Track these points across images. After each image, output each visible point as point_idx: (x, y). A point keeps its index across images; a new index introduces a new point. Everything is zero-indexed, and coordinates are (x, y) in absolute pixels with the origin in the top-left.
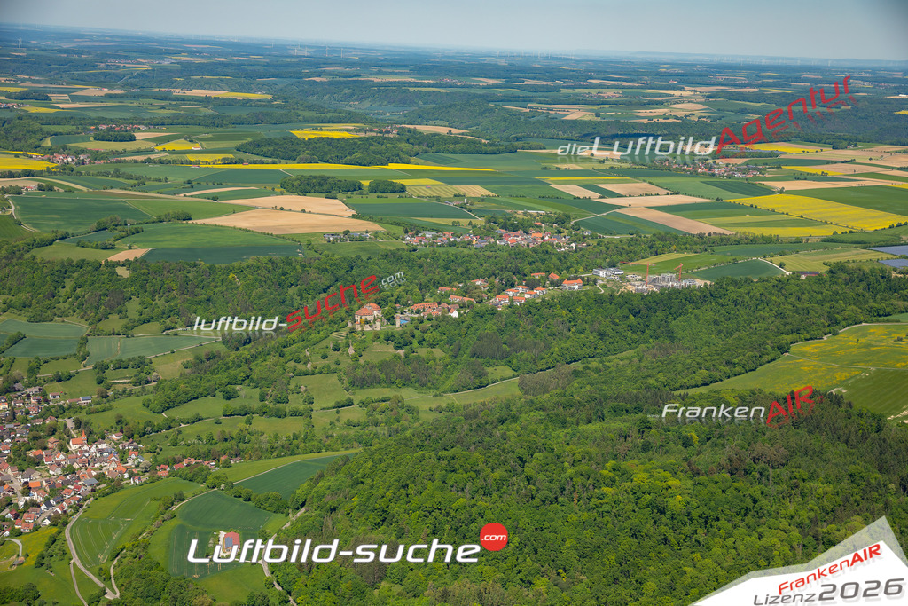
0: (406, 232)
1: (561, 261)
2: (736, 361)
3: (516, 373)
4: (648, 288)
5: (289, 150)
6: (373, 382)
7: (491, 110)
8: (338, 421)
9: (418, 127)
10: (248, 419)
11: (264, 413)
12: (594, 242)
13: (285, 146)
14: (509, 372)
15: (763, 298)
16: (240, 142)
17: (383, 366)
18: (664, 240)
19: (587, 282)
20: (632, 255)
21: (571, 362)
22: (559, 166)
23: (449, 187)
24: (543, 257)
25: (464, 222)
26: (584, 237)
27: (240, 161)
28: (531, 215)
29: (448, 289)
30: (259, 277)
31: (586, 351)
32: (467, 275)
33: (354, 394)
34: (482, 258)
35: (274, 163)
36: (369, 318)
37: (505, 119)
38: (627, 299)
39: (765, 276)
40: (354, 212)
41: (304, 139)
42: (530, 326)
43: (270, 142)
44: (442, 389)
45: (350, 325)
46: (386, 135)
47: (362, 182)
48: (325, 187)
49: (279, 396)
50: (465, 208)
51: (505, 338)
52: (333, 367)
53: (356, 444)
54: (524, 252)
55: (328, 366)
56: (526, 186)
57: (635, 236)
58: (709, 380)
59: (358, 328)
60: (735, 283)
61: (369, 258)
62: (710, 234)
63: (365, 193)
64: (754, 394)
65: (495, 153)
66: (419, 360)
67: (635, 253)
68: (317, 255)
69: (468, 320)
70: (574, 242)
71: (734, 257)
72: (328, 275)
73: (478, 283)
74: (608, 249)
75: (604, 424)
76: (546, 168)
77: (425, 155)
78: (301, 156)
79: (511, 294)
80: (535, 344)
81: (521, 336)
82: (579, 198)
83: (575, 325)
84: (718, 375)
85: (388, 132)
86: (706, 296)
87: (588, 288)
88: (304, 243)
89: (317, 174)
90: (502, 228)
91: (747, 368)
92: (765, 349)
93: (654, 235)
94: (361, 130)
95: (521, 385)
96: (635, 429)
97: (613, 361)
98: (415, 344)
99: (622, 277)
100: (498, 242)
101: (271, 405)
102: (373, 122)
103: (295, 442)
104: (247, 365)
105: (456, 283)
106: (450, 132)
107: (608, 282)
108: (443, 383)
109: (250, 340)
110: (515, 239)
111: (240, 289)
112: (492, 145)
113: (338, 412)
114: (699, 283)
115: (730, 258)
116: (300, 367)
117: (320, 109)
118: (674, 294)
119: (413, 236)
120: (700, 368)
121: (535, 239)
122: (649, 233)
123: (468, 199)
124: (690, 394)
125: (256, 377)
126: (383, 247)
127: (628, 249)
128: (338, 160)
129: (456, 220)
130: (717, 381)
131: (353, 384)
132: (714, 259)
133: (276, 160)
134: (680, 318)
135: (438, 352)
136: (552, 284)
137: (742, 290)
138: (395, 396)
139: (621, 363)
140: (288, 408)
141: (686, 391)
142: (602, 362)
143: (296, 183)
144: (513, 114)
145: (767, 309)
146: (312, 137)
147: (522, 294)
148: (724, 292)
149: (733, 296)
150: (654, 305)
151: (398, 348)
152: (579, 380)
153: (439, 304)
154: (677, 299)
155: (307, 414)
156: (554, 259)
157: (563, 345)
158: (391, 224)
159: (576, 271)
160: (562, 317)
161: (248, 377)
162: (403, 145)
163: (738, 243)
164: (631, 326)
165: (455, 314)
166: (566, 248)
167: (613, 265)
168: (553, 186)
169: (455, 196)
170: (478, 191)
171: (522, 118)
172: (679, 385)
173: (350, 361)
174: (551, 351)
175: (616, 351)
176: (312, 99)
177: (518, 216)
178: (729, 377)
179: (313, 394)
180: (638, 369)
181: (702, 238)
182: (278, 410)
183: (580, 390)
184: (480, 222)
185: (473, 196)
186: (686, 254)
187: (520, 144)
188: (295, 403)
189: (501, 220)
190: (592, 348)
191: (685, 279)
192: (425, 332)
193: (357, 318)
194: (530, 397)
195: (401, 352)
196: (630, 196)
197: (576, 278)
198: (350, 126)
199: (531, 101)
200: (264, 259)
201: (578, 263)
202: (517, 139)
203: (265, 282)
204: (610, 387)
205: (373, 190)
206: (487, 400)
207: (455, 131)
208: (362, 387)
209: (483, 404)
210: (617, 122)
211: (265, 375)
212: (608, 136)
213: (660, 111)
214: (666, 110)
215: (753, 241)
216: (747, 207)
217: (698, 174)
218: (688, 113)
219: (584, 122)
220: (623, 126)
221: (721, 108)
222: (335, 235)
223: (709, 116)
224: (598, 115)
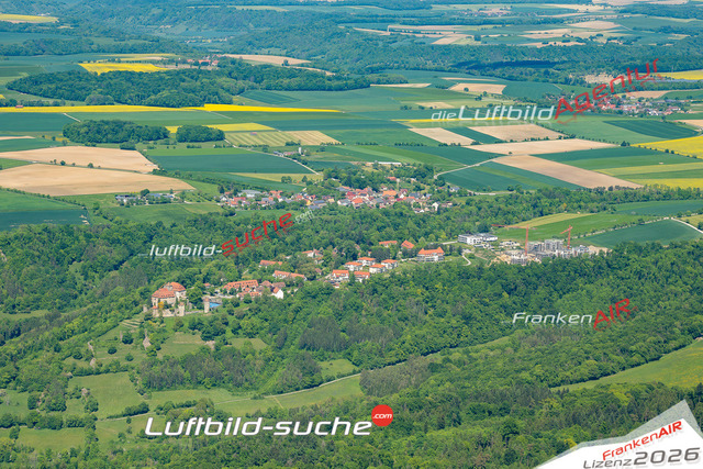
0: (222, 191)
1: (419, 225)
2: (634, 348)
3: (357, 369)
4: (529, 257)
5: (77, 88)
6: (174, 382)
7: (341, 34)
8: (129, 432)
9: (245, 57)
10: (14, 431)
11: (34, 423)
12: (463, 201)
13: (71, 83)
14: (349, 367)
15: (675, 268)
16: (11, 78)
17: (187, 361)
18: (549, 197)
19: (449, 252)
20: (510, 216)
21: (428, 353)
22: (423, 104)
23: (280, 133)
24: (395, 222)
25: (297, 177)
26: (450, 195)
27: (13, 103)
28: (383, 167)
29: (272, 263)
30: (31, 251)
31: (447, 339)
32: (298, 245)
33: (149, 398)
34: (318, 223)
35: (56, 105)
36: (170, 301)
37: (358, 46)
38: (499, 272)
39: (677, 241)
40: (156, 167)
41: (96, 74)
42: (376, 309)
43: (51, 78)
44: (262, 390)
45: (145, 310)
46: (202, 68)
47: (169, 128)
48: (121, 135)
49: (53, 401)
50: (298, 160)
51: (344, 323)
52: (124, 363)
53: (150, 461)
54: (371, 215)
55: (117, 363)
56: (379, 130)
57: (515, 192)
58: (597, 372)
59: (156, 314)
60: (639, 250)
61: (174, 225)
62: (611, 189)
63: (172, 142)
64: (652, 388)
65: (341, 89)
66: (233, 353)
67: (513, 214)
68: (106, 222)
69: (297, 302)
70: (437, 201)
71: (639, 217)
72: (120, 248)
73: (311, 255)
74: (480, 209)
75: (459, 430)
76: (406, 108)
77: (252, 93)
78: (92, 96)
79: (352, 268)
80: (382, 331)
81: (364, 321)
82: (446, 145)
83: (433, 307)
84: (609, 366)
85: (205, 64)
86: (601, 267)
87: (450, 259)
88: (90, 207)
89: (110, 119)
90: (345, 184)
91: (648, 358)
92: (672, 332)
93: (540, 191)
94: (171, 61)
95: (364, 384)
96: (499, 435)
97: (480, 351)
98: (229, 334)
99: (494, 244)
100: (339, 202)
101: (43, 414)
102: (186, 51)
103: (73, 459)
104: (12, 364)
105: (282, 256)
106: (286, 63)
107: (476, 251)
108: (265, 382)
109: (19, 331)
110: (362, 199)
111: (6, 267)
112: (338, 78)
113: (129, 421)
114: (593, 250)
115: (635, 219)
116: (81, 364)
117: (120, 36)
118: (561, 265)
119: (230, 196)
120: (587, 358)
121: (387, 198)
122: (533, 188)
123: (304, 148)
124: (571, 391)
125: (23, 379)
126: (192, 211)
127: (506, 209)
128: (139, 100)
129: (286, 175)
130: (609, 374)
131: (149, 385)
132: (615, 219)
133: (59, 101)
134: (567, 296)
135: (258, 344)
136: (406, 254)
137: (648, 259)
138: (202, 400)
139: (492, 353)
140: (65, 417)
141: (566, 387)
142: (467, 352)
143: (82, 131)
144: (368, 39)
145: (680, 282)
146: (107, 71)
147: (366, 268)
148: (624, 261)
149: (636, 266)
150: (534, 279)
151: (206, 338)
152: (437, 375)
153: (260, 281)
154: (563, 271)
155: (90, 424)
156: (411, 224)
157: (417, 332)
158: (203, 181)
159: (437, 238)
160: (417, 296)
161: (14, 378)
162: (224, 81)
163: (647, 199)
164: (504, 307)
165: (280, 295)
166: (426, 209)
167: (484, 229)
168: (414, 130)
169: (287, 144)
170: (317, 138)
171: (381, 44)
172: (559, 379)
173: (145, 356)
174: (401, 339)
175: (485, 339)
176: (111, 23)
177: (366, 169)
178: (624, 369)
179: (98, 398)
180: (512, 360)
181: (601, 193)
182: (52, 419)
183: (436, 388)
184: (317, 177)
185: (311, 144)
186: (579, 215)
187: (374, 77)
188: (76, 410)
189: (344, 175)
190: (455, 336)
191: (576, 246)
192: (241, 317)
193: (155, 301)
194: (373, 398)
195: (211, 344)
196: (512, 141)
197: (435, 247)
198: (157, 57)
199: (393, 22)
200: (37, 228)
201: (441, 227)
202: (373, 71)
203: (39, 257)
204: (475, 384)
205: (182, 138)
206: (319, 403)
207: (292, 61)
208: (160, 389)
209: (315, 408)
210: (502, 47)
211: (36, 376)
212: (490, 65)
213: (558, 32)
214: (565, 30)
215: (667, 196)
216: (660, 153)
217: (600, 112)
218: (594, 34)
219: (461, 47)
220: (509, 52)
221: (638, 26)
222: (131, 195)
223: (622, 38)
224: (477, 39)
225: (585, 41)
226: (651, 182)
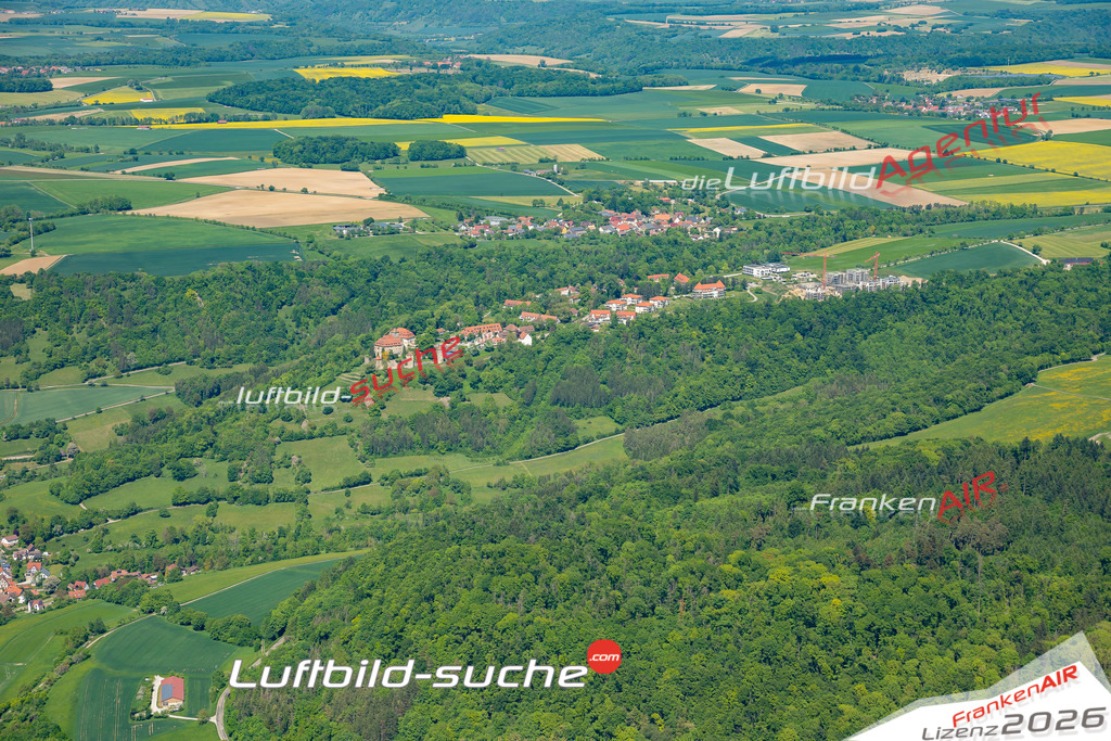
0: (461, 218)
1: (697, 255)
2: (949, 397)
3: (620, 427)
4: (827, 291)
5: (289, 97)
6: (402, 447)
7: (610, 28)
8: (348, 507)
9: (493, 57)
10: (211, 508)
11: (235, 498)
12: (750, 225)
13: (283, 92)
14: (610, 425)
15: (1004, 301)
16: (213, 89)
17: (417, 422)
18: (852, 218)
19: (732, 286)
20: (807, 242)
21: (705, 408)
22: (706, 110)
23: (532, 147)
24: (670, 252)
25: (551, 200)
26: (735, 218)
27: (214, 118)
28: (655, 187)
29: (519, 303)
30: (233, 294)
31: (728, 390)
32: (551, 281)
33: (372, 466)
34: (576, 254)
35: (266, 119)
36: (396, 350)
37: (630, 41)
38: (791, 309)
39: (1007, 268)
40: (382, 191)
41: (314, 81)
42: (643, 355)
43: (260, 87)
44: (507, 455)
45: (367, 361)
46: (442, 72)
47: (399, 144)
48: (341, 154)
49: (258, 471)
50: (554, 179)
51: (605, 374)
52: (342, 425)
53: (372, 540)
54: (640, 243)
55: (334, 425)
56: (652, 142)
57: (813, 213)
58: (906, 427)
59: (380, 366)
60: (960, 280)
61: (403, 260)
62: (929, 207)
63: (402, 160)
64: (968, 445)
65: (607, 94)
66: (472, 411)
67: (810, 239)
68: (322, 258)
69: (548, 349)
70: (719, 225)
71: (962, 241)
72: (339, 288)
73: (565, 292)
74: (770, 234)
75: (736, 498)
76: (685, 114)
77: (500, 100)
78: (308, 107)
79: (614, 307)
80: (650, 382)
81: (628, 370)
82: (731, 158)
83: (711, 352)
84: (920, 419)
85: (445, 67)
86: (914, 302)
87: (733, 294)
88: (303, 240)
89: (329, 134)
90: (609, 208)
91: (967, 408)
92: (997, 378)
93: (843, 211)
94: (405, 64)
95: (628, 445)
96: (782, 503)
97: (770, 402)
98: (467, 388)
99: (786, 275)
100: (601, 229)
101: (246, 487)
102: (425, 52)
103: (281, 540)
104: (209, 427)
105: (530, 294)
106: (543, 64)
107: (764, 284)
108: (510, 445)
109: (219, 389)
110: (629, 224)
111: (203, 313)
112: (604, 81)
113: (348, 494)
114: (905, 281)
115: (957, 243)
116: (291, 427)
117: (345, 34)
118: (868, 298)
119: (471, 225)
120: (894, 410)
121: (659, 224)
122: (836, 208)
123: (560, 165)
124: (871, 449)
125: (222, 445)
126: (425, 242)
127: (801, 234)
128: (365, 112)
129: (538, 198)
130: (919, 429)
131: (372, 450)
132: (932, 244)
133: (269, 114)
134: (873, 336)
135: (501, 399)
136: (679, 290)
137: (971, 290)
138: (435, 468)
139: (782, 407)
140: (272, 489)
141: (866, 445)
142: (752, 406)
143: (296, 149)
144: (643, 33)
145: (1010, 317)
146: (327, 77)
147: (632, 307)
148: (941, 294)
149: (957, 299)
150: (833, 317)
151: (439, 394)
152: (715, 433)
153: (504, 325)
154: (868, 306)
155: (302, 498)
156: (687, 253)
157: (693, 383)
158: (439, 207)
159: (718, 270)
160: (692, 339)
161: (211, 445)
162: (468, 87)
163: (972, 218)
164: (797, 350)
165: (527, 341)
166: (706, 236)
167: (775, 259)
168: (694, 141)
169: (541, 161)
170: (577, 152)
171: (657, 38)
172: (859, 435)
173: (367, 417)
174: (674, 391)
175: (774, 390)
176: (335, 20)
177: (634, 189)
178: (937, 422)
179: (311, 467)
180: (805, 415)
181: (917, 213)
182: (256, 493)
183: (714, 448)
184: (576, 199)
185: (570, 160)
186: (890, 239)
187: (649, 78)
188: (284, 481)
189: (608, 196)
190: (738, 386)
191: (884, 276)
192: (481, 368)
193: (378, 350)
194: (639, 462)
195: (445, 401)
196: (811, 152)
197: (715, 281)
198: (388, 60)
199: (672, 12)
200: (239, 266)
201: (724, 257)
202: (647, 71)
203: (242, 301)
204: (759, 443)
205: (415, 156)
206: (574, 469)
207: (550, 61)
208: (385, 455)
209: (569, 475)
210: (804, 39)
211: (237, 442)
212: (788, 62)
213: (873, 20)
214: (881, 18)
215: (997, 214)
216: (990, 163)
217: (920, 115)
218: (916, 21)
219: (754, 41)
220: (813, 44)
221: (969, 11)
222: (352, 225)
223: (949, 25)
224: (774, 30)
225: (905, 30)
226: (978, 198)
